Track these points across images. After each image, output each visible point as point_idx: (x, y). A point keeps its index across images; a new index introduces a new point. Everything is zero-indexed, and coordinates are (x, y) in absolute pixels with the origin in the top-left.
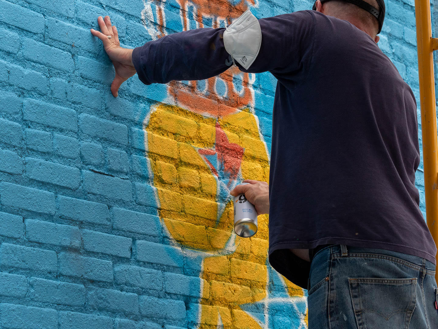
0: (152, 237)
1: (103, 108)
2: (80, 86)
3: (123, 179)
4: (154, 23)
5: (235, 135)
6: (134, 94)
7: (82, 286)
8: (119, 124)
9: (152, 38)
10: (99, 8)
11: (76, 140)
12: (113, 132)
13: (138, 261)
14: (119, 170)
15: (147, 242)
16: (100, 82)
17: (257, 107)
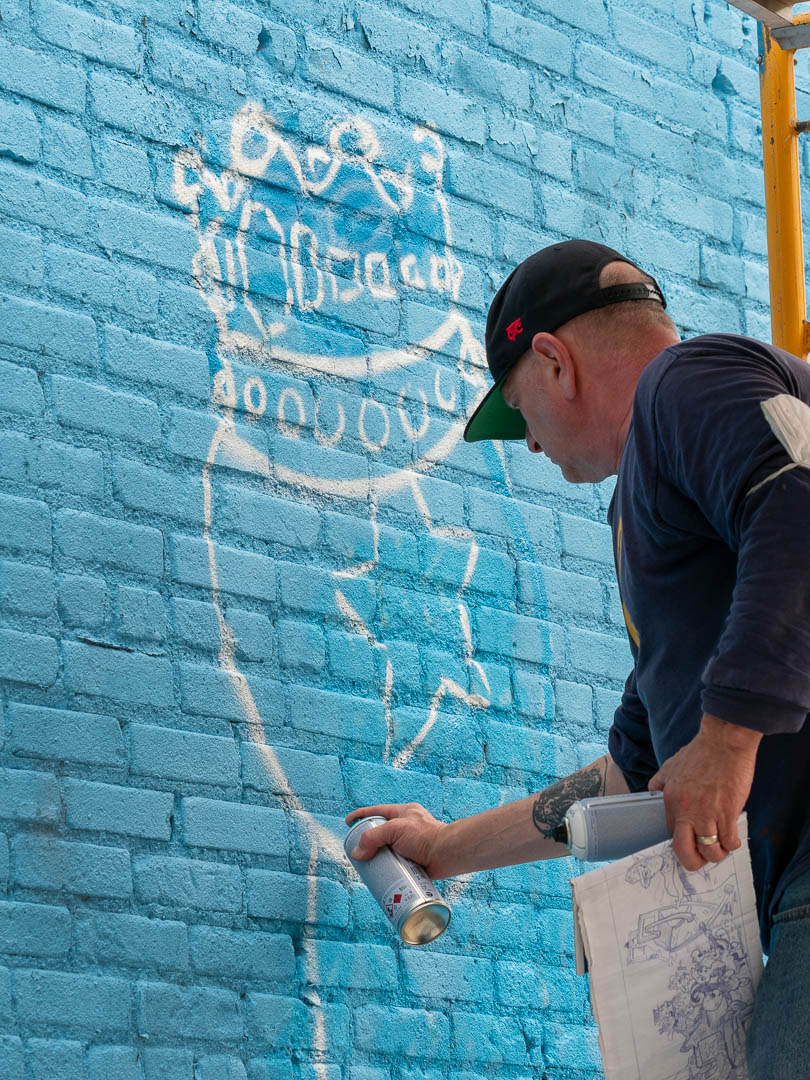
0: (218, 788)
1: (110, 492)
2: (58, 446)
3: (153, 655)
4: (221, 282)
5: (407, 534)
6: (176, 454)
7: (64, 910)
8: (143, 527)
9: (218, 318)
10: (99, 259)
11: (47, 571)
12: (130, 547)
13: (188, 847)
14: (144, 636)
15: (206, 800)
16: (100, 432)
17: (458, 463)
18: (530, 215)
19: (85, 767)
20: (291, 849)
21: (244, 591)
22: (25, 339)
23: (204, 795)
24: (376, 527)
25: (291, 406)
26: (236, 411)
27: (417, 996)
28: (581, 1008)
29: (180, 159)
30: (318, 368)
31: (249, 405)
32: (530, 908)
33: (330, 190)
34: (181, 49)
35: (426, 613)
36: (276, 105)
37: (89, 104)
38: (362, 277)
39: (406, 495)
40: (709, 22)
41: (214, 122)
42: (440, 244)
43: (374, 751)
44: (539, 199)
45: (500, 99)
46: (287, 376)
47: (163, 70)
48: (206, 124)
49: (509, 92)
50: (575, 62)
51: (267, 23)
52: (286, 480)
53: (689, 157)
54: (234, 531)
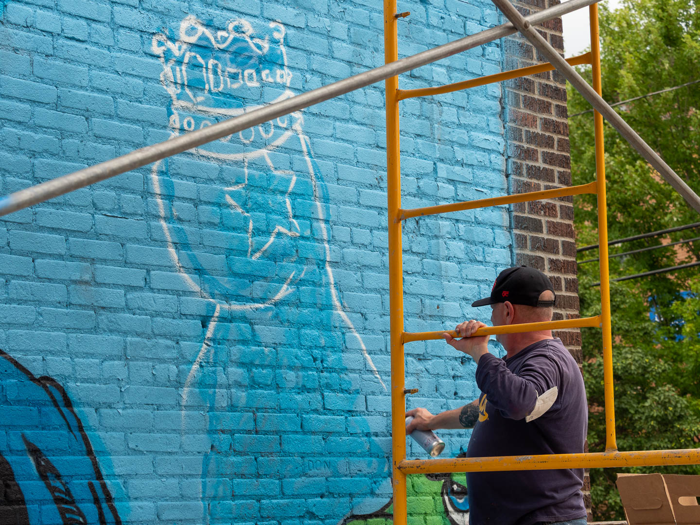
0: (167, 267)
2: (94, 144)
3: (137, 220)
5: (262, 173)
7: (92, 312)
8: (134, 173)
12: (128, 180)
13: (152, 289)
14: (133, 213)
16: (114, 139)
17: (288, 147)
18: (326, 53)
19: (104, 261)
20: (201, 289)
21: (182, 196)
22: (79, 106)
23: (161, 270)
24: (246, 171)
26: (180, 130)
27: (261, 342)
28: (341, 346)
32: (317, 310)
33: (228, 47)
35: (270, 202)
36: (202, 16)
37: (112, 19)
38: (243, 79)
39: (262, 159)
41: (172, 24)
43: (244, 253)
44: (331, 47)
45: (312, 10)
46: (206, 116)
47: (148, 5)
48: (169, 24)
49: (318, 8)
52: (203, 154)
54: (178, 174)
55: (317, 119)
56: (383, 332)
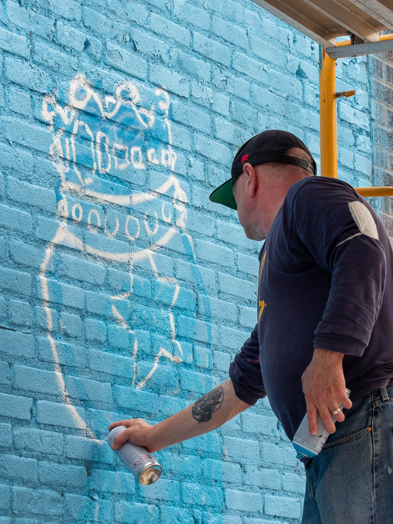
0: (54, 396)
1: (7, 255)
3: (25, 333)
4: (63, 158)
5: (146, 280)
6: (39, 239)
8: (23, 272)
9: (61, 175)
10: (6, 145)
12: (16, 281)
13: (39, 424)
14: (21, 324)
15: (48, 402)
16: (4, 227)
17: (171, 247)
18: (209, 132)
20: (87, 426)
21: (69, 304)
23: (47, 400)
24: (132, 276)
25: (94, 217)
26: (68, 219)
27: (144, 497)
28: (221, 506)
29: (46, 99)
30: (107, 200)
31: (74, 217)
32: (198, 458)
33: (116, 117)
34: (48, 48)
35: (154, 317)
36: (92, 75)
37: (4, 72)
38: (129, 158)
39: (147, 261)
40: (296, 44)
41: (62, 83)
42: (166, 144)
43: (128, 381)
44: (214, 124)
45: (196, 77)
46: (93, 203)
47: (39, 58)
48: (59, 84)
49: (201, 73)
50: (232, 61)
51: (89, 37)
52: (91, 252)
53: (284, 107)
54: (65, 276)
55: (199, 214)
56: (261, 488)
